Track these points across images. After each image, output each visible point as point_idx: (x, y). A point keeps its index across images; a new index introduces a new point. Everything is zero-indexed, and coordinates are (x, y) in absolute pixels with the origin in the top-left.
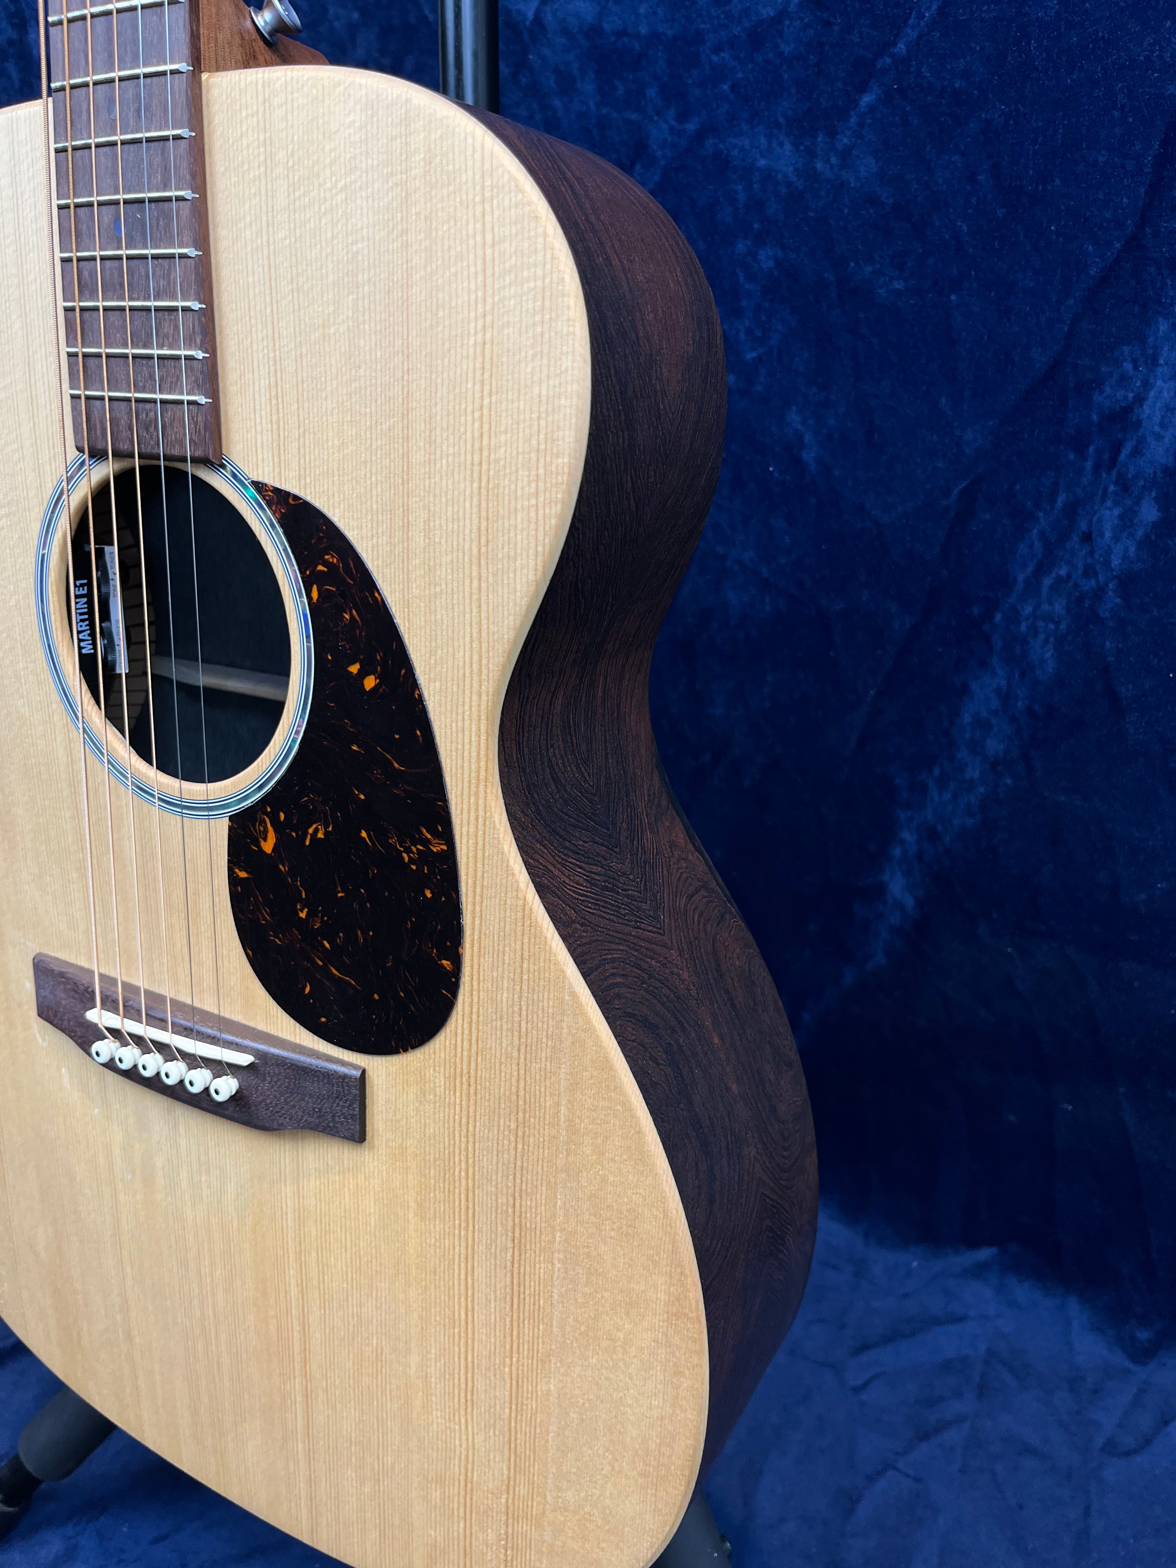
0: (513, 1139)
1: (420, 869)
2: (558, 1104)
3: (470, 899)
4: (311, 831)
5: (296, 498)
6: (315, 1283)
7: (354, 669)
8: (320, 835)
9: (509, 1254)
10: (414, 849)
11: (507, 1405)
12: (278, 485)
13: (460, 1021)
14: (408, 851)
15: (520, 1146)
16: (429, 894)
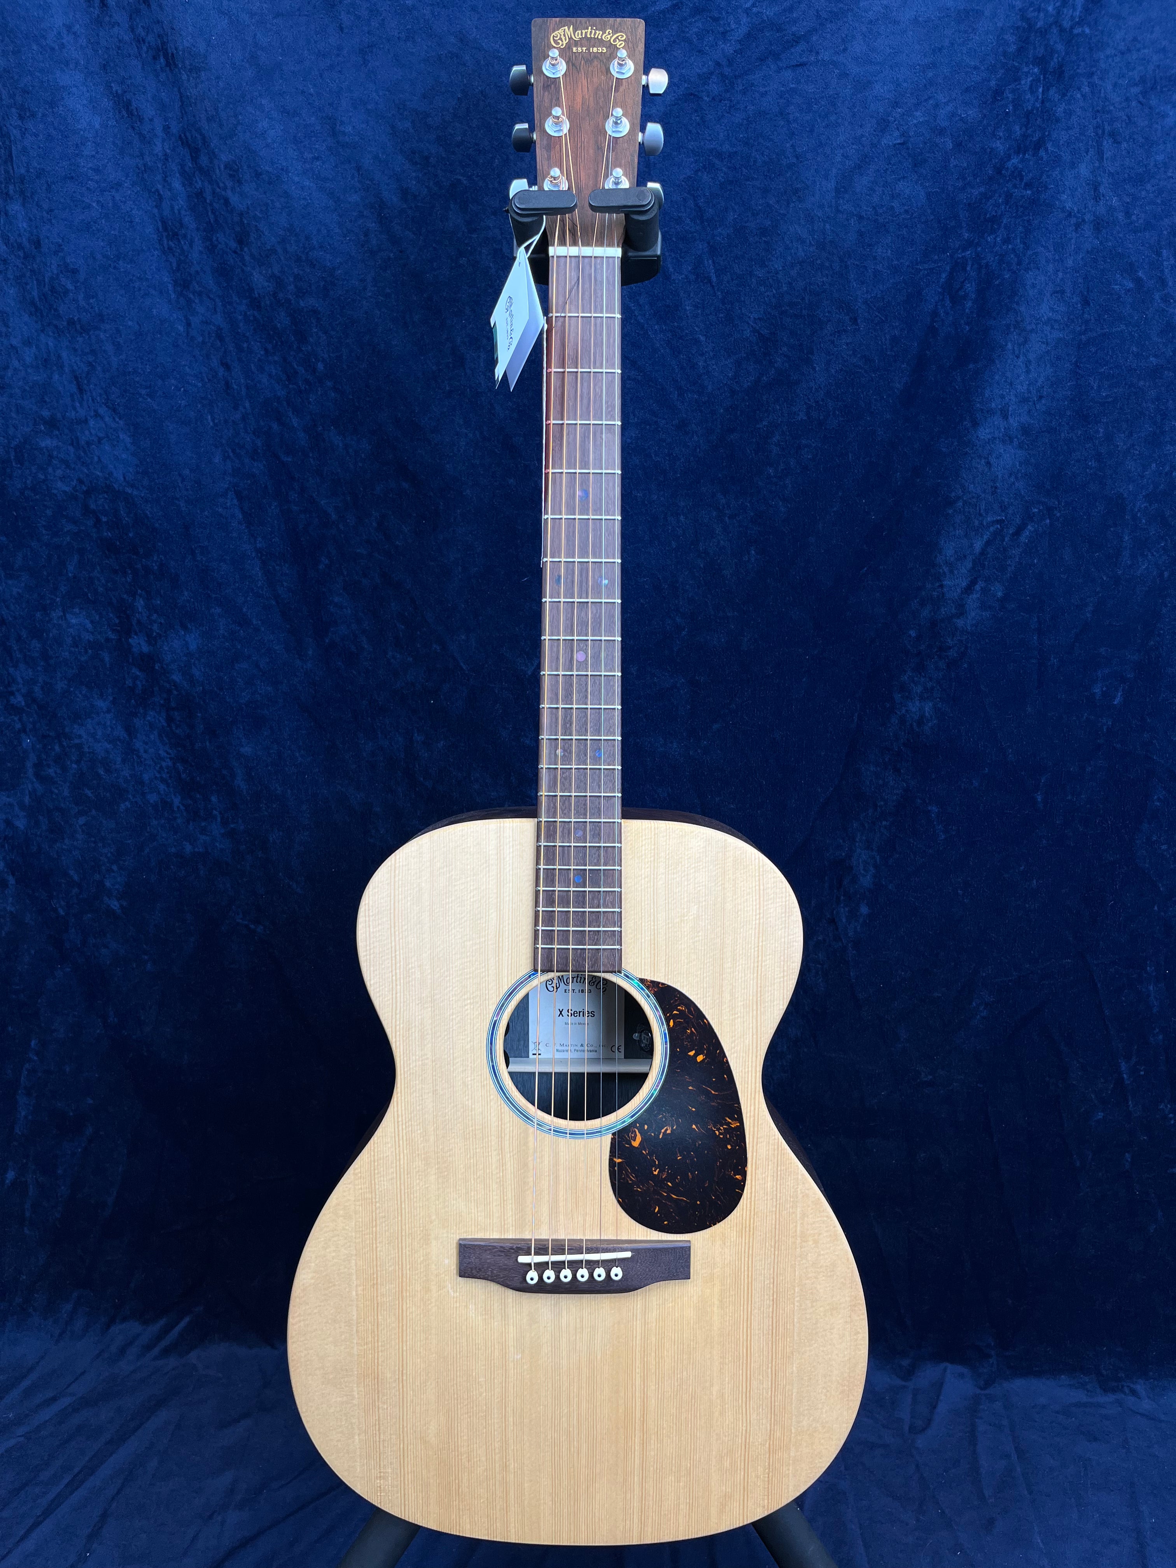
0: (773, 1249)
1: (725, 1136)
2: (796, 1226)
3: (751, 1145)
4: (663, 1131)
5: (664, 984)
6: (653, 1371)
7: (692, 1053)
8: (669, 1132)
9: (771, 1310)
10: (722, 1128)
11: (770, 1390)
12: (653, 979)
13: (745, 1202)
14: (719, 1129)
15: (776, 1253)
16: (729, 1147)
